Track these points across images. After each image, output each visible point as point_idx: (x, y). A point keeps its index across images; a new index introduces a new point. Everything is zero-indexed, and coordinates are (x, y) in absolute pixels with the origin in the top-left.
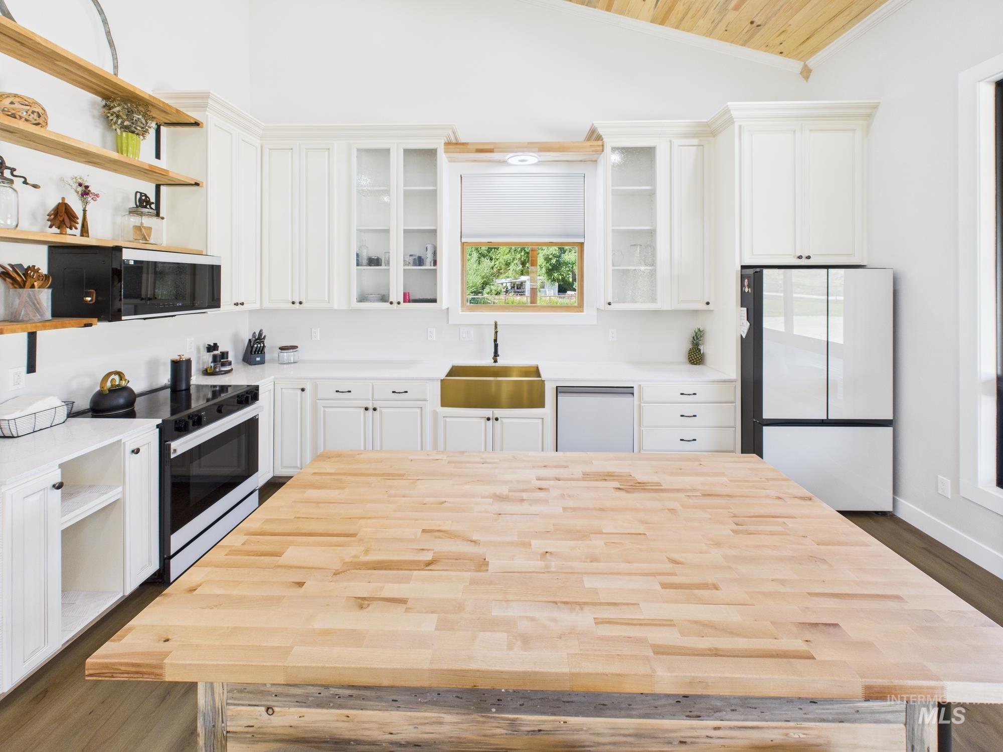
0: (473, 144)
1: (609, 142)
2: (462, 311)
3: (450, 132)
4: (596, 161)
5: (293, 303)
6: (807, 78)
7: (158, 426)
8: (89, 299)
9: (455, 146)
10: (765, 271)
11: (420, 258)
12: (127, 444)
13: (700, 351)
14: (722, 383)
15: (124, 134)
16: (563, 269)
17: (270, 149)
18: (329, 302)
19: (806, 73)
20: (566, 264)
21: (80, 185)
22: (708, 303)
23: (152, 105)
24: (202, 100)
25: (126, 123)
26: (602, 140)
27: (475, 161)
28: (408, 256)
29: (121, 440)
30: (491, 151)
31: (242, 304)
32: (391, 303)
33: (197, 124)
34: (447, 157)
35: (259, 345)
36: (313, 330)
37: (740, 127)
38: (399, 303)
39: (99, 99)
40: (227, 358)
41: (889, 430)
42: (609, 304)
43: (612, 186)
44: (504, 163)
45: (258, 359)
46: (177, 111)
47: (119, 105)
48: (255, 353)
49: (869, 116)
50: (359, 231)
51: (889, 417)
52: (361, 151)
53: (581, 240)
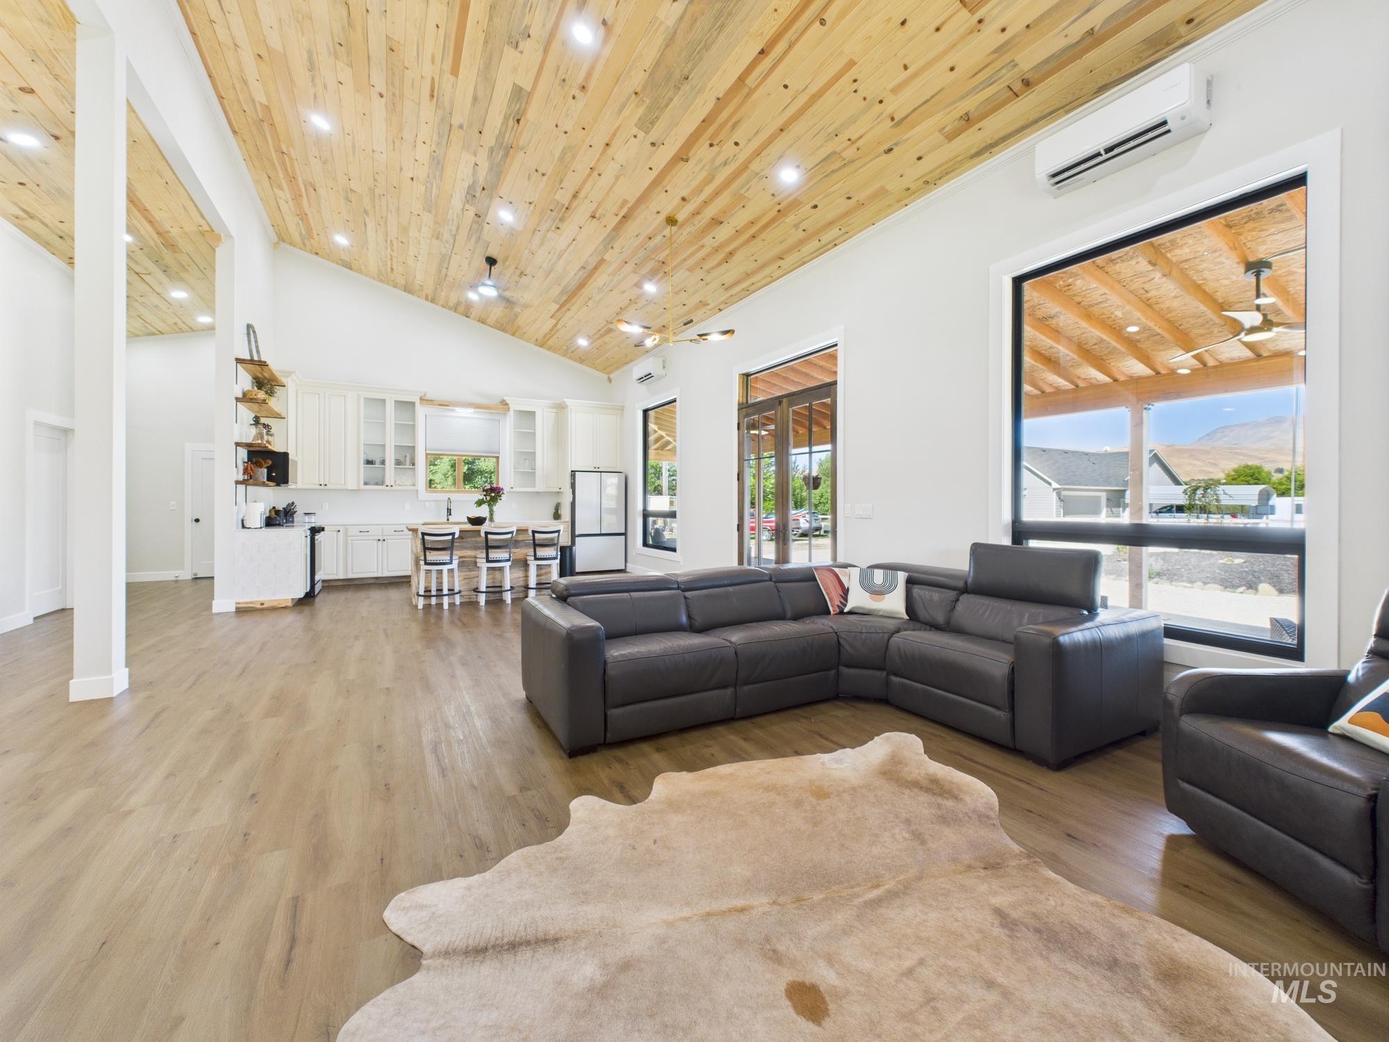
0: (435, 400)
1: (513, 407)
2: (426, 493)
3: (423, 393)
4: (506, 415)
5: (321, 485)
6: (610, 383)
9: (426, 401)
10: (576, 473)
13: (558, 513)
16: (477, 479)
17: (303, 392)
18: (345, 485)
19: (609, 381)
20: (481, 473)
22: (559, 489)
24: (288, 374)
26: (508, 405)
27: (437, 410)
28: (397, 460)
30: (448, 406)
32: (386, 486)
34: (421, 407)
35: (292, 511)
36: (324, 504)
37: (570, 409)
38: (391, 486)
41: (624, 537)
42: (512, 487)
43: (514, 428)
44: (454, 412)
45: (291, 519)
49: (623, 410)
50: (365, 444)
51: (624, 532)
52: (366, 399)
53: (498, 455)
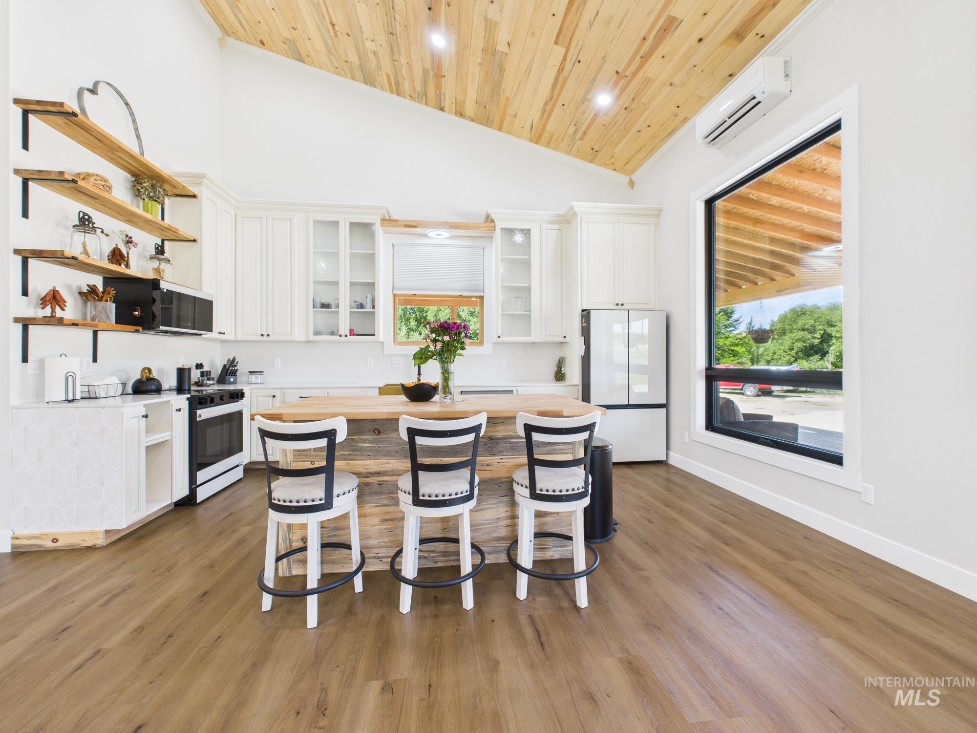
0: (402, 221)
1: (500, 225)
2: (394, 346)
3: (385, 211)
4: (492, 237)
5: (262, 335)
6: (632, 187)
7: (188, 399)
8: (137, 313)
9: (388, 221)
10: (591, 312)
11: (361, 304)
12: (174, 405)
13: (562, 371)
14: (570, 387)
15: (150, 201)
17: (242, 217)
18: (291, 335)
19: (632, 184)
21: (127, 236)
22: (565, 337)
23: (168, 182)
24: (200, 178)
25: (151, 194)
26: (494, 222)
27: (403, 234)
28: (353, 303)
29: (169, 401)
30: (415, 227)
31: (224, 333)
32: (340, 336)
33: (194, 196)
34: (383, 230)
35: (233, 369)
36: (275, 360)
37: (581, 218)
38: (346, 336)
39: (129, 176)
40: (210, 375)
41: (664, 410)
42: (499, 337)
43: (502, 255)
44: (425, 236)
45: (232, 380)
46: (183, 186)
47: (148, 182)
48: (229, 375)
49: (658, 216)
50: (315, 282)
51: (664, 402)
52: (316, 222)
53: (482, 294)
